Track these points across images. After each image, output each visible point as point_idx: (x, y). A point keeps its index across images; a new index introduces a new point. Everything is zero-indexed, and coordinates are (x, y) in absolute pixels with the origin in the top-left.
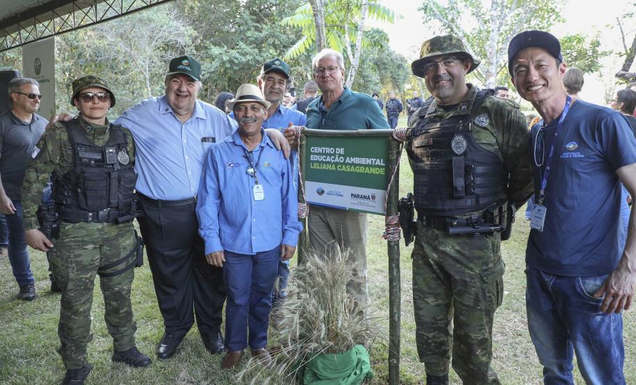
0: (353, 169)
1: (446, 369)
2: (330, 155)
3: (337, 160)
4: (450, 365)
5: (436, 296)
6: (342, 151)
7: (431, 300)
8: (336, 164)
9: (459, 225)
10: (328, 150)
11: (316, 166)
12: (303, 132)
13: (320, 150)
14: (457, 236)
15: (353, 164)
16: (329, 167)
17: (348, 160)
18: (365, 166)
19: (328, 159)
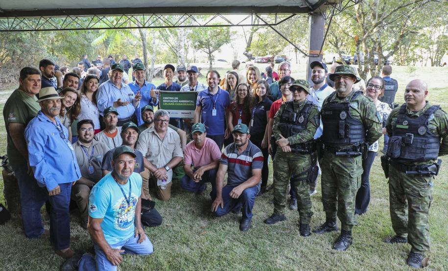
0: (182, 104)
1: (335, 216)
2: (172, 100)
3: (175, 101)
4: (336, 215)
5: (331, 183)
6: (177, 98)
7: (328, 185)
8: (175, 103)
9: (341, 151)
10: (171, 98)
11: (166, 104)
12: (160, 92)
13: (167, 98)
14: (340, 156)
15: (182, 103)
16: (172, 104)
17: (180, 101)
18: (186, 103)
19: (171, 101)
